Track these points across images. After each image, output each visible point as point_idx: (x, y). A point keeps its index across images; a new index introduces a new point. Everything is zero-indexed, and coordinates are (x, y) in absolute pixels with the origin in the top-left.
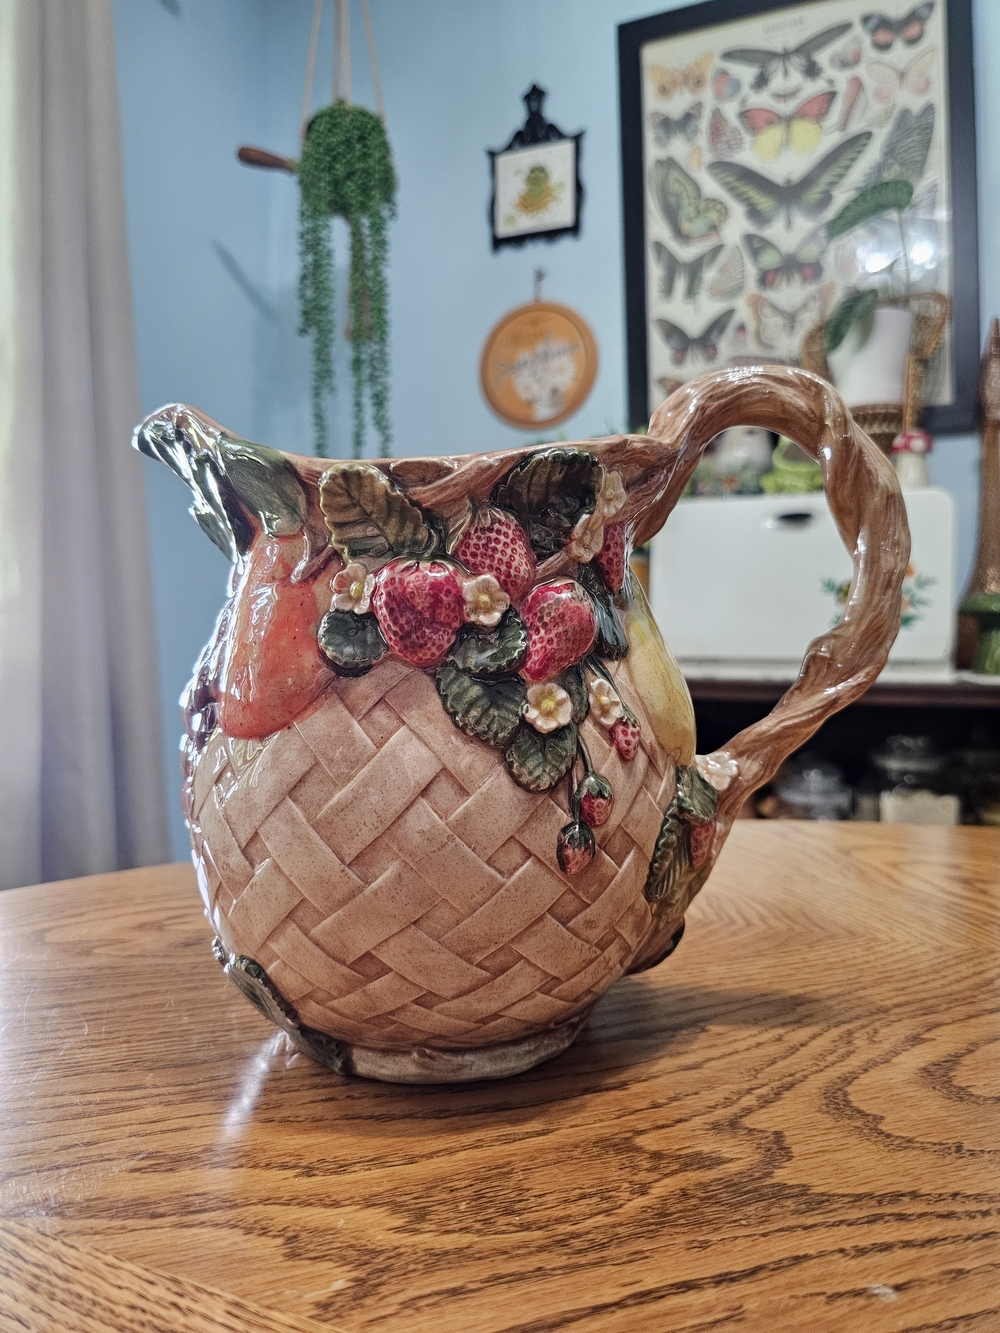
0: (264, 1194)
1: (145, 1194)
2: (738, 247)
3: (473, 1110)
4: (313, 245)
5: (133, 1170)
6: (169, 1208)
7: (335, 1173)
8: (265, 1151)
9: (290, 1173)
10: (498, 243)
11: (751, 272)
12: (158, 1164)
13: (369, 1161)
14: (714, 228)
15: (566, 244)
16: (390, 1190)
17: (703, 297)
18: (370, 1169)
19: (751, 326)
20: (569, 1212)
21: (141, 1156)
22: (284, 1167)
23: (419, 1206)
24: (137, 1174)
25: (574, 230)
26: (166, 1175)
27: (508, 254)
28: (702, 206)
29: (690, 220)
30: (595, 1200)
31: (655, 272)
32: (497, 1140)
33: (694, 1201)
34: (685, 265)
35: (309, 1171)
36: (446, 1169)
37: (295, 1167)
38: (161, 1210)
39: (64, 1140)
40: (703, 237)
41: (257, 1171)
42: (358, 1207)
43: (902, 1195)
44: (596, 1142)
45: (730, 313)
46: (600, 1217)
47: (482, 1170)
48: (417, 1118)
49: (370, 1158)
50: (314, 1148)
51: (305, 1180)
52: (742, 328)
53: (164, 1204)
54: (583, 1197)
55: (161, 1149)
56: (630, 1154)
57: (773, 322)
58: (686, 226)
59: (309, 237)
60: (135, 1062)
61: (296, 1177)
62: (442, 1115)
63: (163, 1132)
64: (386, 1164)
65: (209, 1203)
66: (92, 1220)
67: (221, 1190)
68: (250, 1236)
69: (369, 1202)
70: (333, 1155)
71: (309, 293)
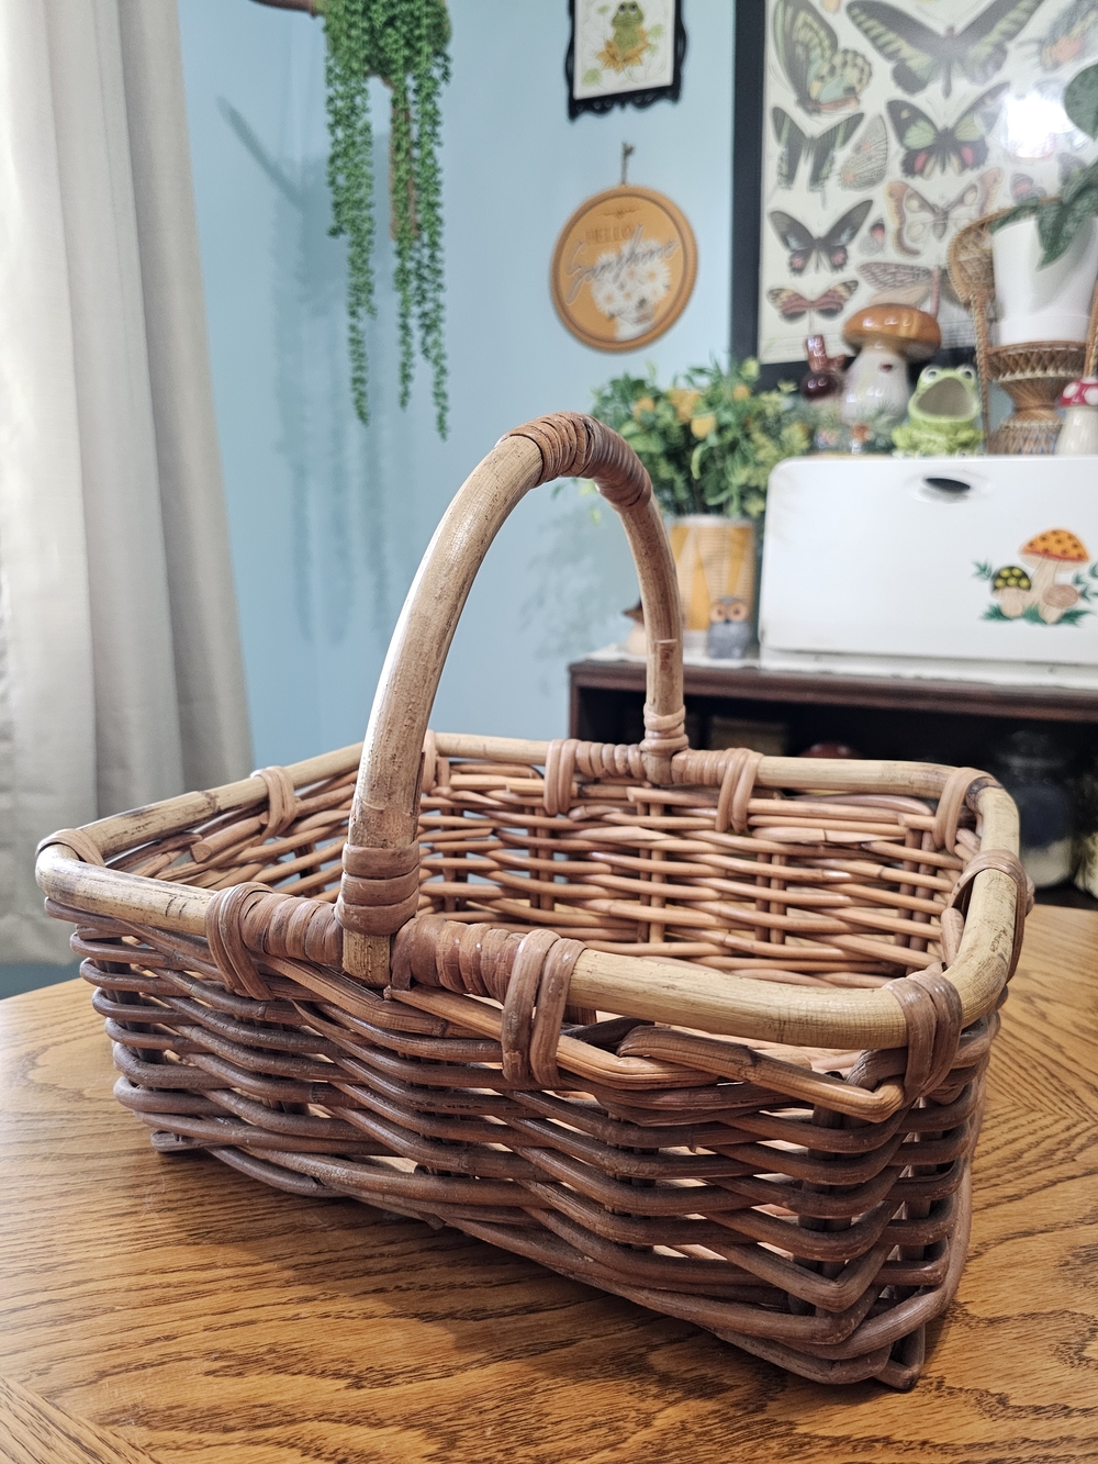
0: (318, 1409)
1: (218, 1403)
2: (881, 117)
3: (507, 1310)
4: (345, 116)
5: (208, 1373)
6: (239, 1420)
7: (381, 1385)
8: (320, 1354)
9: (342, 1383)
10: (577, 107)
11: (896, 153)
12: (228, 1366)
13: (411, 1372)
14: (851, 92)
15: (662, 107)
16: (428, 1409)
17: (832, 184)
18: (411, 1382)
19: (891, 225)
20: (580, 1444)
21: (214, 1356)
22: (337, 1375)
23: (450, 1429)
24: (210, 1378)
25: (672, 92)
26: (236, 1379)
27: (587, 120)
28: (838, 60)
29: (822, 78)
30: (604, 1430)
31: (773, 150)
32: (526, 1351)
33: (690, 1438)
34: (812, 140)
35: (358, 1383)
36: (476, 1386)
37: (346, 1376)
38: (231, 1423)
39: (150, 1332)
40: (837, 104)
41: (314, 1379)
42: (398, 1428)
43: (877, 1441)
44: (613, 1359)
45: (867, 205)
46: (606, 1453)
47: (509, 1388)
48: (456, 1319)
49: (412, 1367)
50: (364, 1352)
51: (354, 1393)
52: (879, 226)
53: (234, 1415)
54: (594, 1426)
55: (231, 1347)
56: (641, 1375)
57: (919, 219)
58: (815, 89)
59: (339, 104)
60: (208, 1232)
61: (347, 1388)
62: (479, 1316)
63: (234, 1325)
64: (429, 1376)
65: (273, 1416)
66: (173, 1432)
67: (281, 1402)
68: (306, 1458)
69: (408, 1423)
70: (380, 1363)
71: (341, 180)
